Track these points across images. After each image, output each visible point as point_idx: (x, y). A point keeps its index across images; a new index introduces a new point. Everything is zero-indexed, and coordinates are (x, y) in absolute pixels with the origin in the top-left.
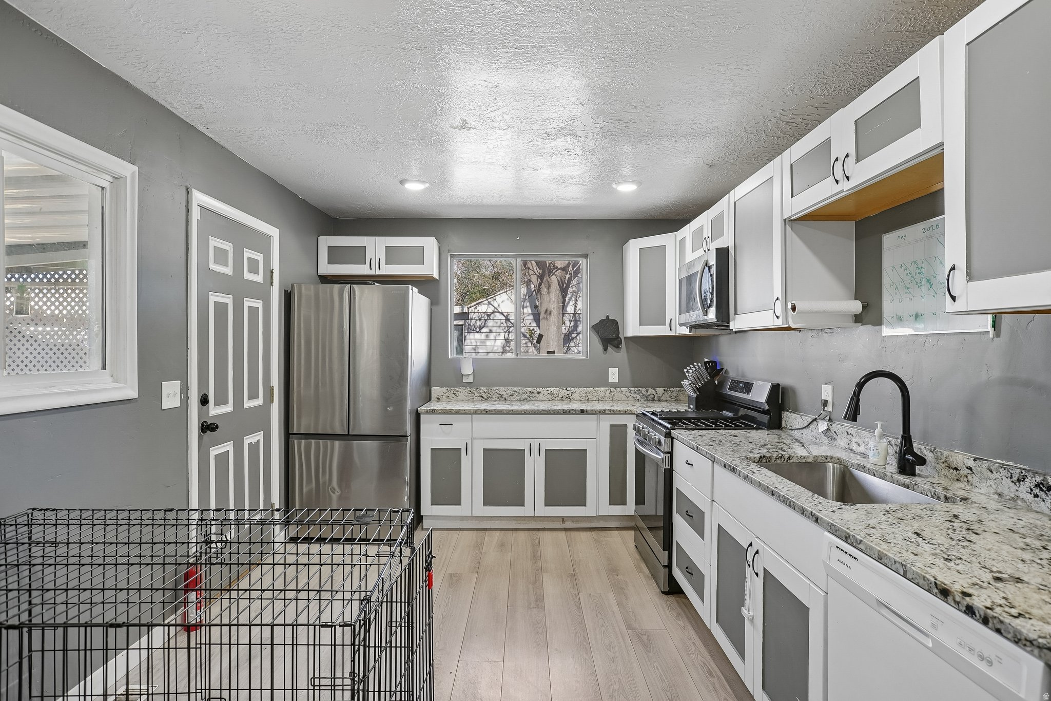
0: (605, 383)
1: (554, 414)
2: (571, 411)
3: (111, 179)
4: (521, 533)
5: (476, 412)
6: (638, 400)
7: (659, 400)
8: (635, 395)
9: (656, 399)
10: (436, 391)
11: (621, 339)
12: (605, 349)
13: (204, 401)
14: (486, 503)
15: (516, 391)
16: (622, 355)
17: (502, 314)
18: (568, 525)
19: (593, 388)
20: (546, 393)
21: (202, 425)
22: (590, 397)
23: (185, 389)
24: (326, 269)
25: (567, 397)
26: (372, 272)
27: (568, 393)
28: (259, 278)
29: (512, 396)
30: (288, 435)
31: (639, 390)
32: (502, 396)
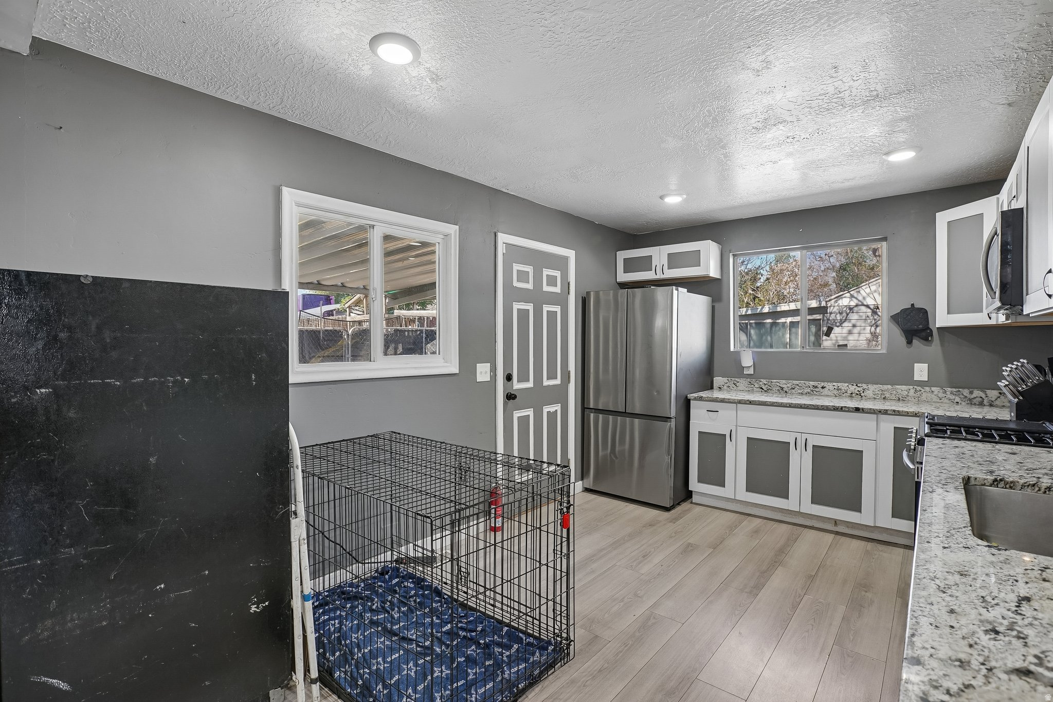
0: (908, 380)
1: (823, 409)
2: (844, 409)
3: (442, 237)
4: (784, 526)
5: (740, 402)
6: (958, 403)
7: (991, 405)
8: (952, 397)
9: (985, 402)
10: (718, 381)
11: (931, 331)
12: (909, 342)
13: (509, 378)
14: (749, 489)
15: (798, 385)
16: (935, 348)
17: (868, 306)
18: (841, 529)
19: (892, 385)
20: (831, 388)
21: (507, 395)
22: (887, 396)
23: (494, 369)
24: (623, 277)
25: (857, 394)
26: (658, 277)
27: (859, 389)
28: (557, 290)
29: (794, 389)
30: (584, 409)
31: (959, 391)
32: (782, 389)
